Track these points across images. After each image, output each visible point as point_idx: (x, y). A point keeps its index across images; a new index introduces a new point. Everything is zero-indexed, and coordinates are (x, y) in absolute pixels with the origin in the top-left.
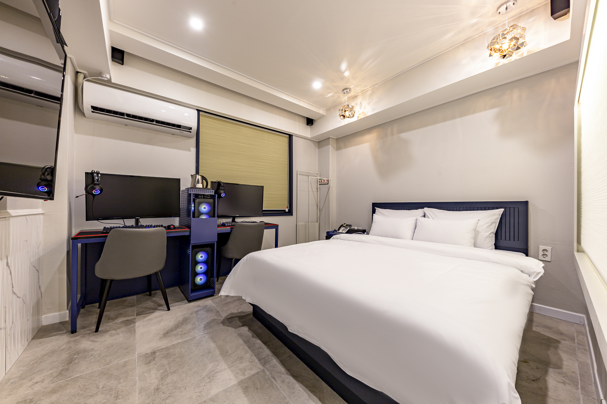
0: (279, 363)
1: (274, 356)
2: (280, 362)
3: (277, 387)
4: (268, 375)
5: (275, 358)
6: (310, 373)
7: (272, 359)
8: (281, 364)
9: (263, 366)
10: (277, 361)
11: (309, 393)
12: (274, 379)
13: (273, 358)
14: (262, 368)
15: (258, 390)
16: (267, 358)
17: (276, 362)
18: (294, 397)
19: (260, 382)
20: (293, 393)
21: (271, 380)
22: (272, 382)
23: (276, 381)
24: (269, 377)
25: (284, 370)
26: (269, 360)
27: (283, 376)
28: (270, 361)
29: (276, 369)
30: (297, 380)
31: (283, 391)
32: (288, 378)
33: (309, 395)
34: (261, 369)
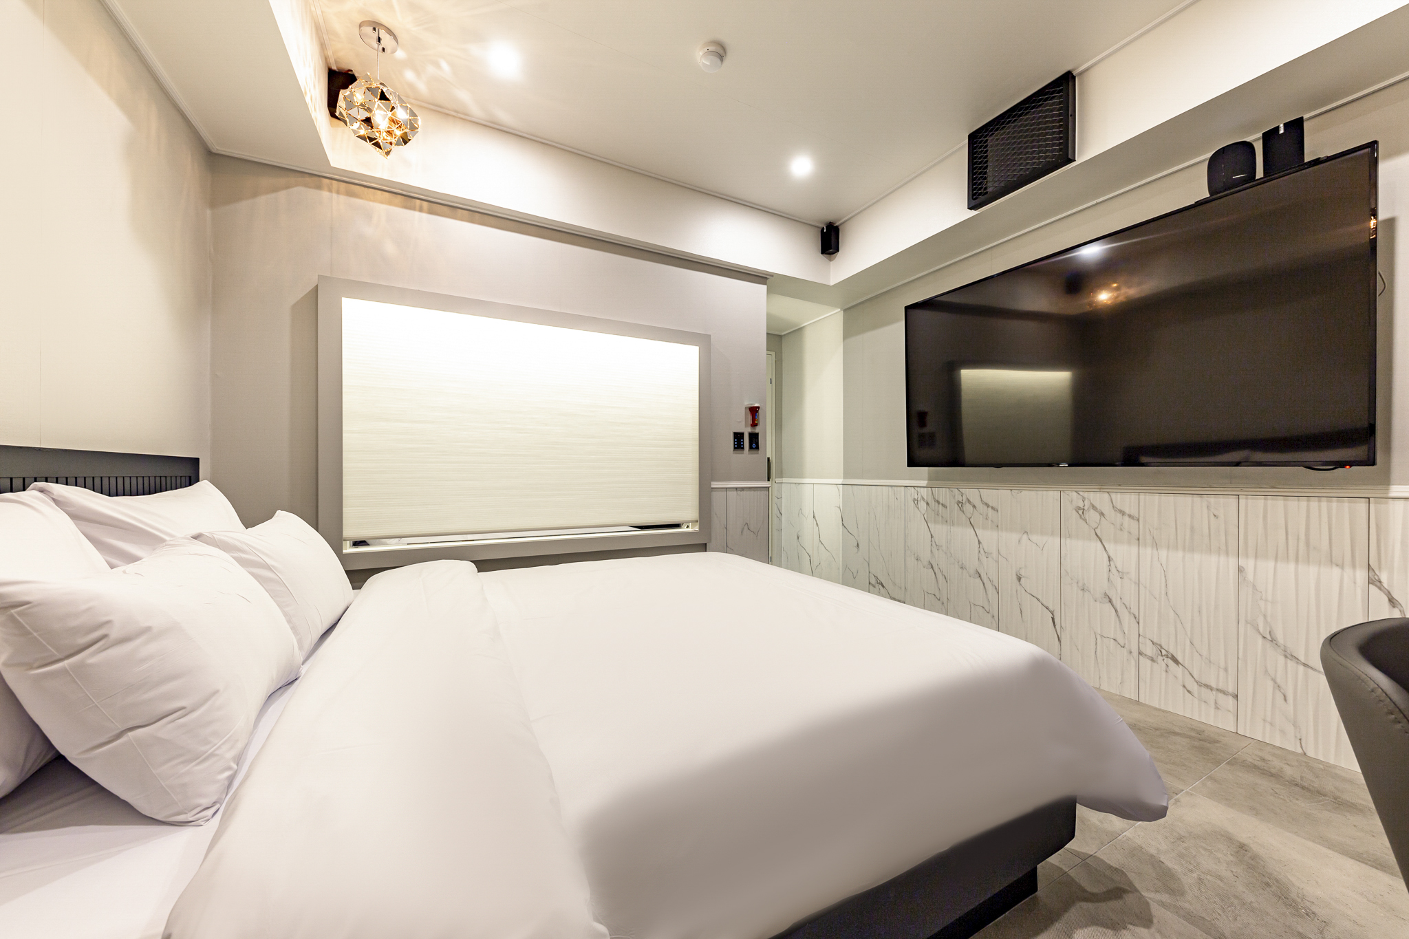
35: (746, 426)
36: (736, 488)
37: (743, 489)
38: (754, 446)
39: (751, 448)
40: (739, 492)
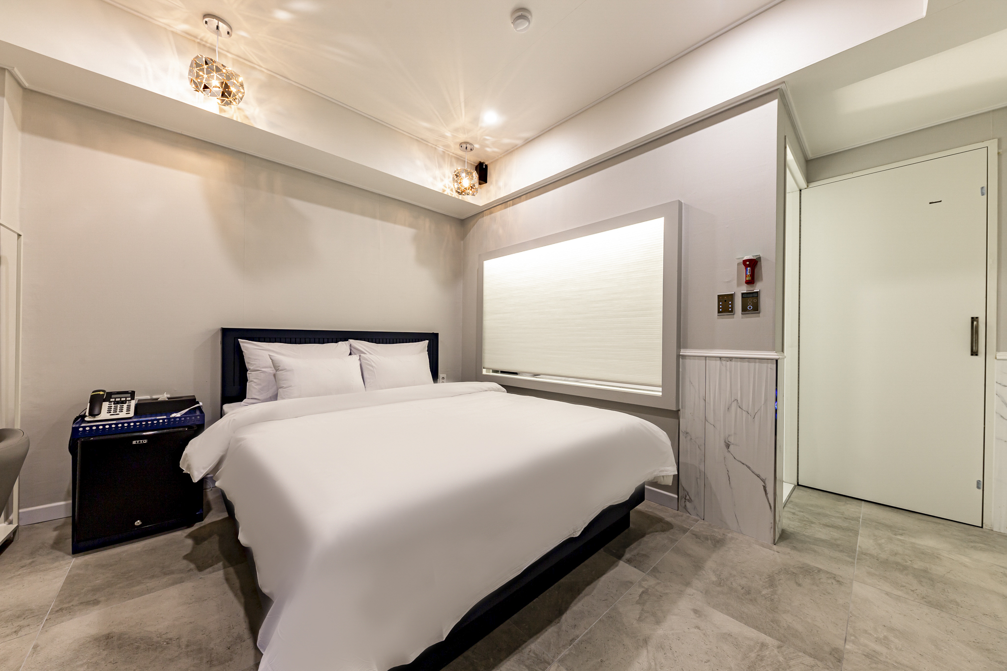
0: (538, 638)
1: (520, 649)
2: (535, 637)
3: (587, 633)
4: (569, 650)
5: (525, 647)
6: (548, 594)
7: (530, 652)
8: (538, 635)
9: (549, 664)
10: (533, 642)
11: (581, 595)
12: (573, 640)
13: (527, 650)
14: (556, 665)
15: (604, 660)
16: (528, 662)
17: (536, 643)
18: (595, 610)
19: (587, 661)
20: (589, 612)
21: (578, 644)
22: (581, 642)
23: (578, 637)
24: (572, 648)
25: (552, 628)
26: (533, 655)
27: (564, 627)
28: (534, 653)
29: (552, 640)
30: (566, 609)
31: (591, 625)
32: (566, 621)
33: (586, 595)
34: (558, 666)
35: (739, 285)
36: (720, 358)
37: (730, 359)
38: (750, 307)
39: (744, 309)
40: (724, 362)
